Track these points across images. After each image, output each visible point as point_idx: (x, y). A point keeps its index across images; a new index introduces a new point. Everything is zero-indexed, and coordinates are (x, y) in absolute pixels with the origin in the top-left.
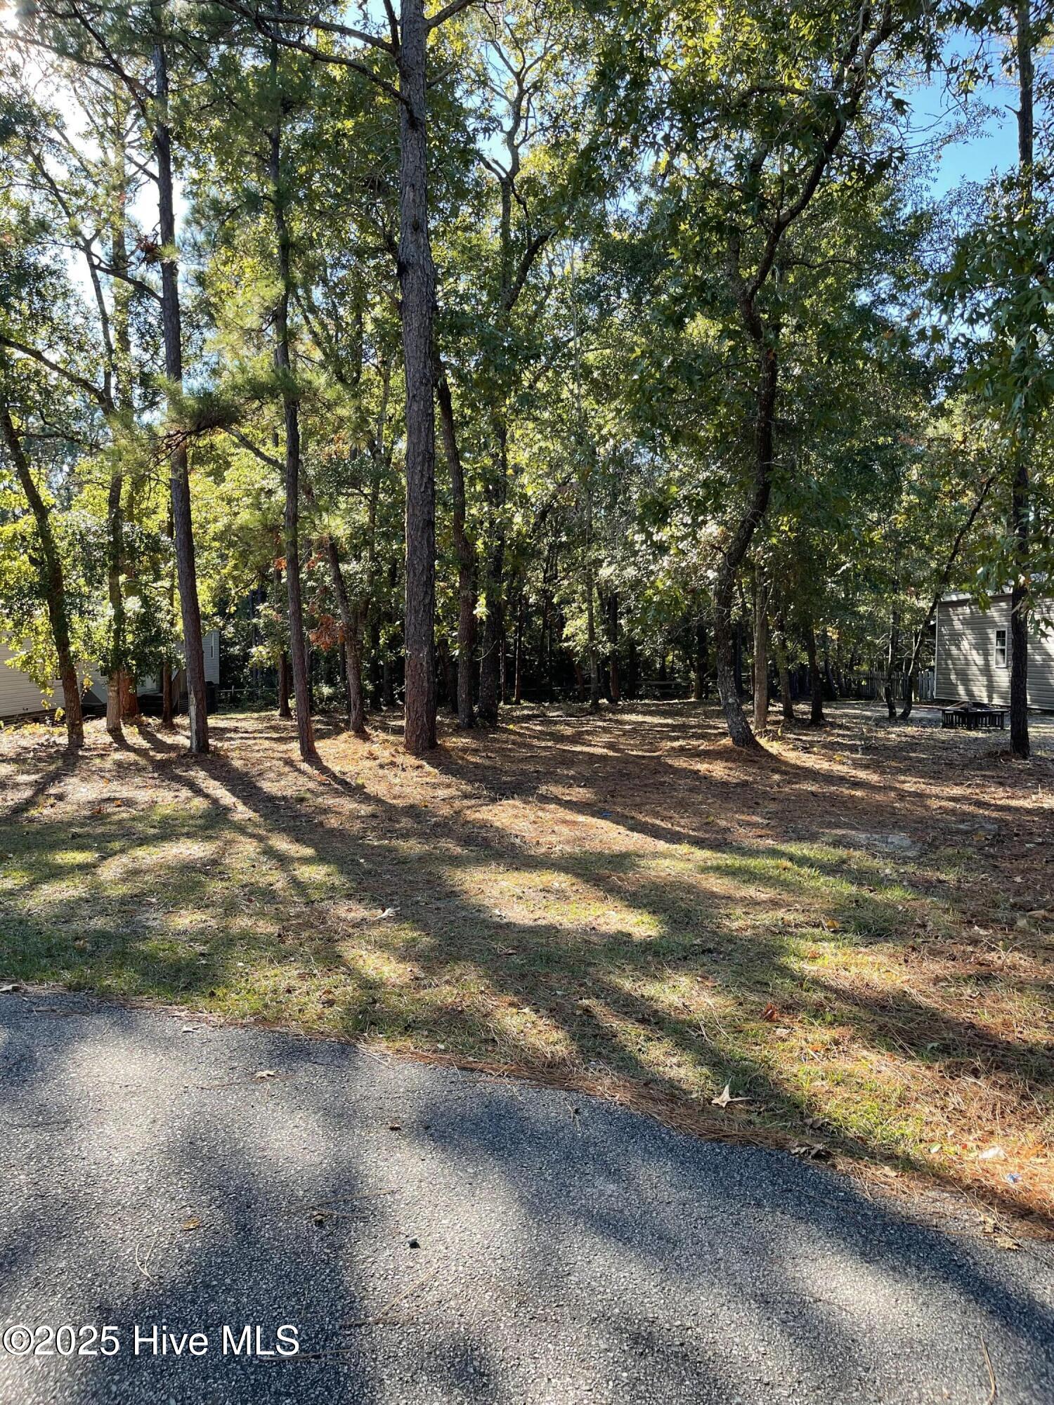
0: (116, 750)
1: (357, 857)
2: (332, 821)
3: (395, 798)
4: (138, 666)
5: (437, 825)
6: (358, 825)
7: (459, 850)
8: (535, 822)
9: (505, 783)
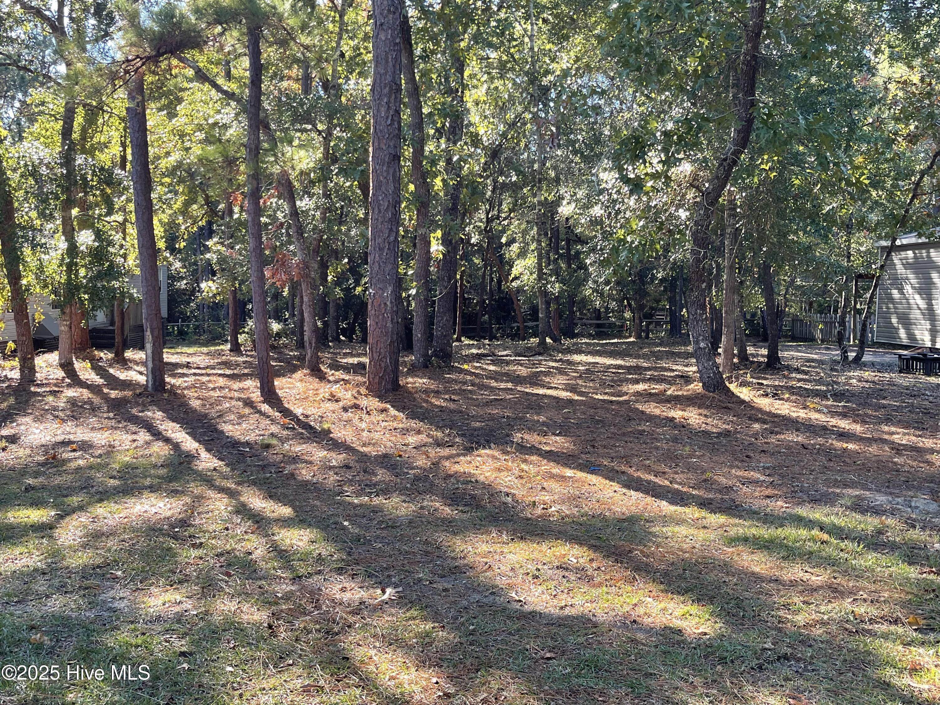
0: (69, 386)
1: (341, 519)
2: (304, 472)
3: (364, 445)
4: (91, 300)
5: (417, 478)
6: (332, 478)
7: (447, 510)
8: (521, 477)
9: (475, 429)
